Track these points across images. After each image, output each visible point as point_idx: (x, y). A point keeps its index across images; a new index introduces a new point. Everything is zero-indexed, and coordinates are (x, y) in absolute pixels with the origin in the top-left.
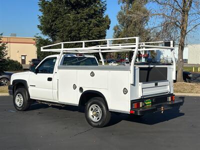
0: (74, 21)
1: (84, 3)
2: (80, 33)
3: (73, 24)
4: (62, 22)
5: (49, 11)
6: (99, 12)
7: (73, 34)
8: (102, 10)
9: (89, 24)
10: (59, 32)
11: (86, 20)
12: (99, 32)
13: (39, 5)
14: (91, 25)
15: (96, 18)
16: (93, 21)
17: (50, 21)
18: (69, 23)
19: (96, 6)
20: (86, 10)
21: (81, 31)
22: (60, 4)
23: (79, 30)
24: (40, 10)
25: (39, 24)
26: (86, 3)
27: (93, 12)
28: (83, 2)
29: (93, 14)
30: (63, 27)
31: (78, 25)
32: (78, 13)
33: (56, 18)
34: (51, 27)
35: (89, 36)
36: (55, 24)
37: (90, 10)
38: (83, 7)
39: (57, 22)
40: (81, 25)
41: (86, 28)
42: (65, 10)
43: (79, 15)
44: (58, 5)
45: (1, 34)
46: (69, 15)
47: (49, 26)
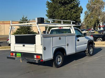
0: (63, 11)
1: (68, 2)
3: (63, 13)
4: (58, 12)
5: (51, 7)
6: (76, 6)
7: (63, 18)
9: (71, 12)
10: (56, 17)
11: (69, 10)
12: (76, 16)
13: (46, 4)
14: (72, 13)
15: (75, 9)
16: (73, 10)
17: (52, 12)
18: (61, 12)
19: (75, 3)
20: (70, 5)
21: (67, 16)
22: (56, 3)
24: (47, 7)
25: (47, 14)
26: (69, 2)
27: (73, 6)
28: (67, 1)
29: (73, 7)
30: (58, 15)
31: (65, 13)
32: (65, 7)
33: (55, 10)
35: (71, 18)
37: (71, 5)
38: (68, 4)
39: (55, 12)
40: (67, 13)
41: (70, 14)
42: (59, 6)
43: (66, 8)
44: (56, 4)
45: (30, 20)
46: (61, 8)
47: (51, 15)
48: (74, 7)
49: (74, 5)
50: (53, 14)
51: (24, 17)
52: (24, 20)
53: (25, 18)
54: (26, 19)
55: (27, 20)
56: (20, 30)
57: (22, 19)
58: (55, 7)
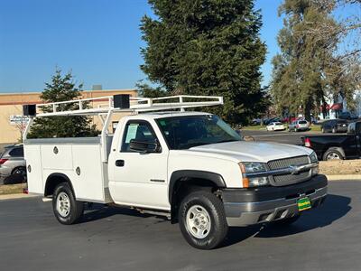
0: (204, 51)
1: (221, 18)
2: (217, 72)
3: (204, 57)
4: (183, 55)
5: (159, 37)
6: (250, 32)
7: (204, 75)
8: (254, 27)
9: (232, 55)
10: (178, 73)
11: (226, 47)
12: (252, 67)
13: (142, 29)
14: (236, 57)
15: (245, 42)
16: (239, 48)
17: (162, 56)
18: (197, 56)
19: (243, 21)
20: (226, 30)
21: (219, 69)
22: (178, 23)
23: (215, 67)
24: (143, 38)
25: (143, 62)
26: (225, 17)
27: (237, 31)
28: (218, 16)
29: (238, 36)
30: (185, 64)
31: (212, 58)
32: (211, 37)
33: (173, 49)
34: (165, 66)
35: (234, 76)
36: (172, 60)
37: (232, 29)
38: (219, 24)
39: (175, 56)
40: (217, 57)
41: (228, 62)
42: (187, 33)
43: (212, 41)
44: (175, 26)
45: (81, 86)
46: (196, 41)
47: (160, 65)
48: (241, 36)
49: (241, 28)
50: (166, 62)
51: (59, 77)
52: (61, 88)
53: (63, 77)
54: (69, 82)
55: (72, 86)
56: (46, 123)
57: (51, 83)
58: (173, 38)
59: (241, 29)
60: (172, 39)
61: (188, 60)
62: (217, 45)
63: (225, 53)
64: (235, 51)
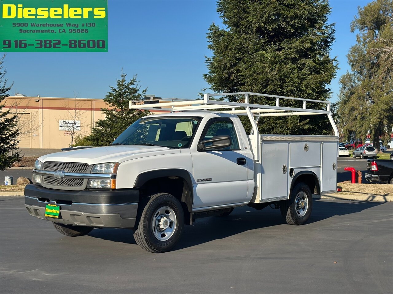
0: (272, 63)
1: (292, 30)
2: (284, 85)
3: (272, 70)
4: (250, 66)
5: (226, 47)
6: (321, 46)
7: (271, 87)
8: (326, 42)
9: (300, 69)
10: (243, 84)
11: (294, 60)
13: (209, 37)
14: (305, 71)
16: (309, 62)
17: (228, 66)
18: (264, 68)
19: (315, 35)
20: (296, 43)
21: (286, 82)
22: (247, 33)
23: (282, 80)
24: (210, 47)
25: (207, 71)
26: (296, 29)
27: (308, 45)
28: (289, 28)
29: (308, 49)
30: (252, 76)
31: (280, 70)
32: (280, 49)
33: (239, 59)
34: (229, 76)
35: (301, 91)
36: (238, 70)
37: (303, 42)
38: (289, 36)
39: (242, 66)
40: (285, 69)
41: (296, 75)
42: (255, 44)
43: (281, 53)
44: (244, 36)
45: (144, 91)
46: (264, 52)
47: (225, 75)
48: (312, 49)
50: (232, 73)
51: (123, 81)
52: (125, 92)
53: (127, 81)
54: (131, 86)
55: (136, 91)
56: (108, 125)
57: (116, 87)
58: (240, 48)
59: (312, 43)
60: (240, 50)
61: (255, 72)
62: (286, 58)
63: (293, 66)
64: (304, 65)
